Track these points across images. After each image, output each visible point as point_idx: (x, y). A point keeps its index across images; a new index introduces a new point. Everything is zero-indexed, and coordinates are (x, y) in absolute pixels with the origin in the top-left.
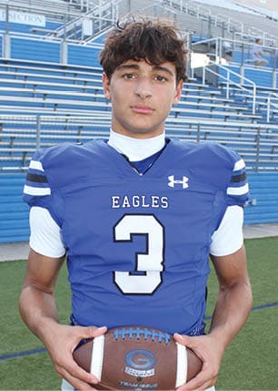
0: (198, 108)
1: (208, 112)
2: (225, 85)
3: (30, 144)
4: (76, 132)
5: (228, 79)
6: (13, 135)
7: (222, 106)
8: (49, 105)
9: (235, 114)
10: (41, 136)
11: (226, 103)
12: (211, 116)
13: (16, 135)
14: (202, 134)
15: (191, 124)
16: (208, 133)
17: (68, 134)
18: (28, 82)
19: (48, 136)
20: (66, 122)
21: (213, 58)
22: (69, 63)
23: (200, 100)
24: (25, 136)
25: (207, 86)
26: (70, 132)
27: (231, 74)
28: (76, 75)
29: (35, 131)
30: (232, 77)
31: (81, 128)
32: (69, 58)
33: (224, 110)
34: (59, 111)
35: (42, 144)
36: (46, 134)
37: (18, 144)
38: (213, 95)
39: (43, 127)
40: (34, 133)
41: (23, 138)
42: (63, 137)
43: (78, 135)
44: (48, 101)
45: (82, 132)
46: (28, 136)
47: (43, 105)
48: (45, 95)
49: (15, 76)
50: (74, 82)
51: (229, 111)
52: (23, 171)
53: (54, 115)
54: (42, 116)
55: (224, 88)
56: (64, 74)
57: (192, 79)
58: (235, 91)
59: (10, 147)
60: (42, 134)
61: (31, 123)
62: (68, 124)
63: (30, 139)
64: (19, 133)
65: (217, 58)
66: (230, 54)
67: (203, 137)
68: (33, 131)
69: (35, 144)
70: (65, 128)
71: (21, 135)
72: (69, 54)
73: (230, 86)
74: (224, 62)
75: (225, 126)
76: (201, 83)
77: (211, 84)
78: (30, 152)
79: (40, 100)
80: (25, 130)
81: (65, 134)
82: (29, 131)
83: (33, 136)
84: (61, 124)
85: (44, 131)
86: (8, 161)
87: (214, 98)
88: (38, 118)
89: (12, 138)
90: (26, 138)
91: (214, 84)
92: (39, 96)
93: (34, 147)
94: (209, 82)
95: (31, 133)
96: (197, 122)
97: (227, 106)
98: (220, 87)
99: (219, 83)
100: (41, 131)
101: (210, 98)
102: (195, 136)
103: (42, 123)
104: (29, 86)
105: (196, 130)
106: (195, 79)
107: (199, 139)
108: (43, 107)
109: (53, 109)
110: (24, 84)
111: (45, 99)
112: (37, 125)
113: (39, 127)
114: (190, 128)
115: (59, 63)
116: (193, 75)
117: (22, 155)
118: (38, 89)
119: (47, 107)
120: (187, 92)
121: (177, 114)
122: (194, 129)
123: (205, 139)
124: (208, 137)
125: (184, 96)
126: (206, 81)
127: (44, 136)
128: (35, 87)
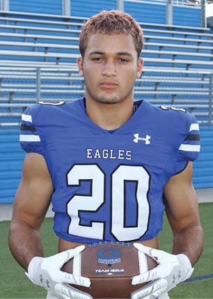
0: (211, 59)
3: (30, 99)
4: (79, 86)
6: (11, 90)
10: (41, 91)
13: (15, 90)
15: (204, 76)
18: (28, 35)
20: (69, 76)
22: (72, 15)
24: (24, 91)
26: (71, 86)
28: (79, 27)
32: (72, 10)
34: (62, 64)
35: (43, 99)
37: (18, 99)
39: (44, 82)
40: (34, 88)
43: (81, 89)
44: (49, 54)
46: (28, 91)
47: (44, 59)
48: (47, 48)
49: (14, 29)
50: (78, 35)
56: (67, 26)
57: (206, 29)
59: (9, 102)
60: (42, 88)
61: (30, 77)
62: (71, 78)
64: (18, 88)
68: (34, 86)
69: (35, 99)
71: (20, 90)
72: (72, 6)
79: (42, 54)
81: (69, 89)
82: (28, 86)
83: (33, 91)
86: (7, 117)
89: (12, 93)
92: (40, 49)
93: (34, 102)
95: (31, 88)
100: (42, 86)
102: (208, 89)
103: (42, 77)
104: (29, 40)
105: (208, 82)
106: (209, 29)
107: (210, 92)
108: (45, 61)
109: (55, 63)
110: (25, 38)
111: (46, 53)
112: (37, 79)
113: (39, 81)
114: (203, 80)
115: (61, 15)
116: (206, 25)
117: (22, 110)
118: (38, 42)
119: (49, 61)
120: (199, 43)
121: (188, 66)
122: (206, 81)
125: (196, 47)
127: (44, 91)
128: (36, 40)
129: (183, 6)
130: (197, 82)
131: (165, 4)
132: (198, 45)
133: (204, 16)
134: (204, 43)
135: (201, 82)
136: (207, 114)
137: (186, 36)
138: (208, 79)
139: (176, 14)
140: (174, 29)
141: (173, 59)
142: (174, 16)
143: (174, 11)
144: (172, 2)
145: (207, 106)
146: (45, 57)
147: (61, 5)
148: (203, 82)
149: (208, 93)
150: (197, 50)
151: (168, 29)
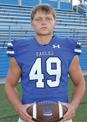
0: (74, 22)
1: (79, 24)
3: (7, 38)
4: (25, 33)
7: (84, 21)
8: (14, 22)
10: (11, 35)
11: (86, 20)
12: (80, 26)
14: (76, 33)
15: (71, 29)
16: (79, 32)
17: (22, 34)
19: (14, 35)
20: (21, 29)
21: (81, 1)
22: (22, 5)
23: (75, 19)
24: (4, 35)
25: (78, 13)
26: (22, 33)
28: (25, 10)
29: (8, 33)
31: (27, 31)
32: (22, 3)
33: (85, 23)
34: (18, 24)
36: (13, 34)
37: (2, 38)
38: (81, 17)
40: (8, 34)
41: (4, 36)
42: (20, 35)
43: (26, 34)
44: (14, 20)
45: (27, 33)
46: (6, 35)
47: (11, 22)
48: (12, 18)
50: (24, 13)
52: (4, 49)
53: (16, 26)
54: (11, 27)
55: (85, 14)
56: (20, 9)
57: (73, 10)
60: (11, 34)
61: (7, 29)
62: (22, 30)
63: (7, 36)
64: (2, 33)
65: (83, 1)
67: (76, 34)
69: (8, 38)
70: (21, 31)
71: (3, 35)
72: (22, 1)
74: (86, 3)
75: (85, 29)
76: (76, 12)
78: (7, 41)
79: (10, 20)
80: (4, 33)
81: (20, 34)
82: (6, 33)
84: (19, 30)
85: (12, 33)
87: (81, 18)
88: (9, 27)
90: (5, 36)
91: (81, 12)
92: (10, 18)
94: (80, 11)
95: (7, 34)
96: (74, 28)
98: (84, 14)
99: (83, 12)
100: (11, 33)
101: (80, 18)
102: (73, 34)
103: (11, 30)
105: (73, 31)
106: (74, 10)
107: (74, 35)
108: (12, 23)
109: (16, 24)
110: (4, 14)
111: (12, 20)
112: (9, 30)
114: (71, 30)
115: (18, 5)
116: (73, 9)
117: (4, 42)
118: (9, 16)
119: (13, 23)
120: (70, 16)
121: (66, 25)
123: (77, 35)
124: (78, 34)
125: (69, 17)
126: (78, 11)
127: (12, 35)
128: (8, 15)
130: (69, 31)
131: (57, 1)
132: (70, 17)
133: (72, 5)
134: (72, 16)
135: (70, 31)
137: (65, 13)
138: (73, 30)
139: (61, 5)
140: (60, 10)
141: (60, 22)
142: (60, 5)
143: (60, 4)
146: (12, 22)
149: (73, 35)
150: (69, 19)
151: (58, 10)
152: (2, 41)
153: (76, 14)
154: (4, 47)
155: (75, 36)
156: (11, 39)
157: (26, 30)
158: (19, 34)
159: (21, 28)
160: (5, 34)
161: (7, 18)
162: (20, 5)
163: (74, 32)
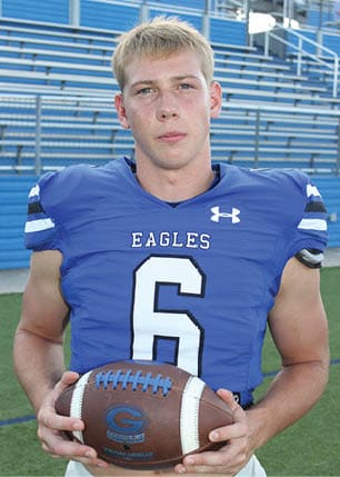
0: (258, 88)
1: (271, 94)
2: (296, 57)
3: (27, 135)
4: (91, 120)
5: (300, 48)
6: (3, 123)
7: (291, 86)
8: (53, 83)
9: (308, 97)
10: (43, 125)
11: (296, 81)
12: (275, 100)
13: (8, 123)
14: (263, 123)
15: (248, 110)
16: (272, 123)
17: (79, 123)
18: (25, 50)
19: (52, 125)
20: (77, 105)
21: (280, 20)
22: (81, 25)
23: (260, 77)
24: (20, 123)
25: (271, 58)
26: (82, 119)
27: (305, 42)
28: (90, 41)
29: (34, 117)
30: (306, 46)
31: (97, 114)
32: (82, 18)
33: (294, 91)
34: (67, 90)
35: (44, 135)
36: (49, 122)
37: (11, 134)
38: (278, 71)
40: (32, 120)
41: (17, 127)
43: (94, 123)
44: (52, 76)
45: (99, 120)
46: (25, 124)
47: (45, 82)
48: (49, 68)
49: (8, 41)
50: (88, 51)
51: (302, 92)
52: (17, 172)
53: (61, 95)
54: (43, 97)
55: (295, 61)
56: (75, 40)
57: (251, 48)
58: (309, 66)
60: (44, 121)
61: (28, 106)
62: (80, 109)
63: (28, 128)
64: (11, 120)
65: (286, 20)
66: (303, 14)
67: (264, 128)
68: (31, 117)
69: (33, 135)
71: (14, 123)
72: (82, 13)
73: (303, 58)
74: (295, 25)
75: (294, 113)
76: (263, 54)
77: (276, 56)
78: (27, 147)
79: (42, 76)
80: (20, 116)
81: (74, 122)
82: (25, 117)
83: (31, 124)
84: (69, 108)
87: (281, 75)
88: (38, 100)
89: (4, 127)
90: (22, 127)
91: (281, 55)
92: (40, 69)
93: (32, 139)
94: (274, 52)
95: (28, 121)
96: (256, 107)
97: (298, 86)
98: (288, 60)
99: (288, 54)
100: (42, 118)
101: (274, 75)
102: (254, 127)
103: (44, 107)
104: (27, 56)
105: (254, 119)
106: (255, 49)
107: (257, 130)
108: (46, 84)
109: (59, 88)
110: (21, 53)
111: (48, 74)
112: (37, 109)
113: (39, 111)
114: (247, 115)
115: (67, 23)
116: (251, 44)
117: (16, 150)
118: (38, 59)
119: (51, 85)
120: (243, 67)
121: (229, 96)
122: (252, 117)
123: (266, 131)
124: (271, 128)
125: (239, 72)
126: (270, 51)
127: (46, 125)
128: (35, 56)
129: (223, 18)
130: (238, 118)
131: (199, 15)
132: (242, 70)
134: (249, 66)
135: (245, 118)
136: (253, 159)
137: (227, 57)
138: (254, 114)
139: (214, 28)
142: (211, 30)
143: (212, 25)
144: (209, 12)
145: (252, 149)
146: (46, 80)
147: (67, 11)
148: (249, 118)
149: (253, 133)
150: (240, 76)
152: (11, 146)
153: (261, 61)
154: (18, 164)
155: (261, 133)
156: (43, 139)
157: (96, 110)
158: (70, 122)
159: (78, 102)
160: (22, 120)
161: (31, 68)
162: (76, 26)
163: (258, 120)
